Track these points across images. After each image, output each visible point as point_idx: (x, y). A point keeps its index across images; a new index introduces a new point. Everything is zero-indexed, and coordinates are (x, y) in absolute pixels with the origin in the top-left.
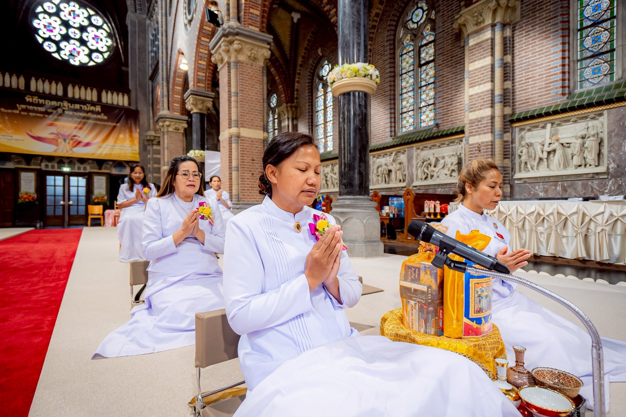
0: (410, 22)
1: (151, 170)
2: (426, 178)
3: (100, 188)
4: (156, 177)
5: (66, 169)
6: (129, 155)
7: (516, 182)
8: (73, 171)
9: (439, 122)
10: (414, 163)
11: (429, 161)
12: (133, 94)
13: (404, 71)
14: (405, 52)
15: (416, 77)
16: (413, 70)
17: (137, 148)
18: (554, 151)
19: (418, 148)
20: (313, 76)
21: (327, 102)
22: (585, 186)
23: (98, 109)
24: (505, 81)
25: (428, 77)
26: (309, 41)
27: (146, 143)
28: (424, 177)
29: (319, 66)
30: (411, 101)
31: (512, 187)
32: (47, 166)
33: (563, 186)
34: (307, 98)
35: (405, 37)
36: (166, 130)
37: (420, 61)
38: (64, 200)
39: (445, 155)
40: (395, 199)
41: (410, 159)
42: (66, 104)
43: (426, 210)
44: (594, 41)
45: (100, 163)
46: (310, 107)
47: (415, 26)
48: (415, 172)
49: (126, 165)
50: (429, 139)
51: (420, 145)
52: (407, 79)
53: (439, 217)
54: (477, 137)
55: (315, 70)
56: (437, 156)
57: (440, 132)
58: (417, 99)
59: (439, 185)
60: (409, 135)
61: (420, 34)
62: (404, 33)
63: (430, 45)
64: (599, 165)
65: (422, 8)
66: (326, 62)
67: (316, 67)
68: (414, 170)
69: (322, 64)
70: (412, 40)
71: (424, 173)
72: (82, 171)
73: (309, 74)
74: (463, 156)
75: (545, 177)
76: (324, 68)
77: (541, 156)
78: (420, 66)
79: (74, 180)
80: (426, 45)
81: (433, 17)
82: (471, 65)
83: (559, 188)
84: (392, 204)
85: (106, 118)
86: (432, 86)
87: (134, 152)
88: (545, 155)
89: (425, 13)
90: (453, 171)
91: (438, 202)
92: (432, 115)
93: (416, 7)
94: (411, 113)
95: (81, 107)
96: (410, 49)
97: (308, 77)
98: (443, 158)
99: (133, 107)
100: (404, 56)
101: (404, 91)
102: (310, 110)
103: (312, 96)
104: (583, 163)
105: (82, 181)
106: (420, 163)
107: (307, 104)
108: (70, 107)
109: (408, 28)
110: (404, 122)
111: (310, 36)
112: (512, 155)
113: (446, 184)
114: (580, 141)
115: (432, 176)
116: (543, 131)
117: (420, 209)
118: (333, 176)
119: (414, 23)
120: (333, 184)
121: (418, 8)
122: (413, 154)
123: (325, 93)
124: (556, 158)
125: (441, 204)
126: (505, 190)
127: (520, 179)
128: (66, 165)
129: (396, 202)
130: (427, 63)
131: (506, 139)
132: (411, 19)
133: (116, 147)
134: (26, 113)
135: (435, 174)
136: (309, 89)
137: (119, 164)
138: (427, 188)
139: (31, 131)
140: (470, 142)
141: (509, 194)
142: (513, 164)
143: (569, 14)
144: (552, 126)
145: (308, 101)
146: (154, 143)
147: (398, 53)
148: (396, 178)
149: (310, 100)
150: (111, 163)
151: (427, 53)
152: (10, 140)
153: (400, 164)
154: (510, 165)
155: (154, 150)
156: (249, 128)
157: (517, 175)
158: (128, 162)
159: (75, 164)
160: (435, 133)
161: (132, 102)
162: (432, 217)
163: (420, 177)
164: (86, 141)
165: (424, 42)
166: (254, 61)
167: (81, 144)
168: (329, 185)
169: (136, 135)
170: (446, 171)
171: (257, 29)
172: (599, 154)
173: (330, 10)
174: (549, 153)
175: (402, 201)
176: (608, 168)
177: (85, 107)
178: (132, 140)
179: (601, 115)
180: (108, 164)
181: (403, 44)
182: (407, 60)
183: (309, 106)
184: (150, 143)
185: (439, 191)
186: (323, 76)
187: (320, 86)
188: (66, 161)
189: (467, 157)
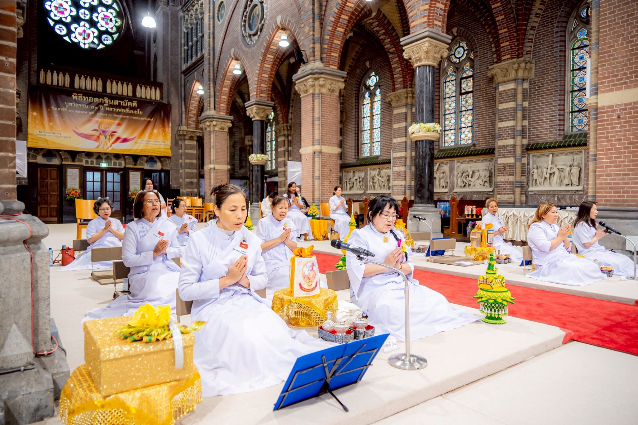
0: (453, 56)
1: (183, 165)
2: (464, 186)
3: (135, 183)
4: (187, 173)
5: (104, 165)
6: (162, 150)
7: (530, 193)
8: (110, 166)
9: (476, 142)
10: (455, 173)
11: (467, 173)
12: (165, 88)
13: (447, 96)
14: (448, 80)
15: (457, 102)
16: (455, 96)
17: (169, 143)
18: (554, 173)
19: (459, 162)
20: (360, 85)
21: (374, 111)
22: (571, 198)
23: (135, 104)
24: (523, 120)
25: (467, 104)
26: (357, 52)
27: (177, 137)
28: (463, 185)
29: (366, 76)
30: (453, 121)
31: (526, 196)
32: (87, 162)
33: (558, 197)
34: (354, 105)
35: (449, 68)
36: (212, 129)
37: (461, 90)
38: (101, 196)
39: (480, 169)
40: (442, 203)
41: (452, 170)
42: (106, 100)
43: (466, 213)
44: (580, 101)
45: (136, 158)
46: (357, 113)
47: (457, 61)
48: (455, 181)
49: (158, 160)
50: (468, 155)
51: (461, 159)
52: (450, 103)
53: (475, 217)
54: (503, 159)
55: (361, 80)
56: (473, 169)
57: (476, 150)
58: (458, 121)
59: (474, 192)
60: (451, 150)
61: (461, 69)
62: (448, 65)
63: (469, 79)
64: (579, 185)
65: (463, 47)
66: (373, 73)
67: (363, 77)
68: (455, 179)
69: (369, 75)
70: (455, 72)
71: (463, 182)
72: (118, 166)
73: (355, 82)
74: (493, 171)
75: (547, 191)
76: (371, 79)
77: (546, 176)
78: (461, 94)
79: (110, 175)
80: (466, 78)
81: (472, 56)
82: (500, 105)
83: (556, 199)
84: (440, 207)
85: (141, 113)
86: (470, 112)
87: (167, 147)
88: (548, 176)
89: (466, 52)
90: (485, 182)
91: (474, 206)
92: (470, 135)
93: (458, 46)
94: (453, 131)
95: (119, 103)
96: (453, 79)
97: (355, 86)
98: (479, 171)
99: (165, 101)
100: (448, 83)
101: (447, 112)
102: (357, 116)
103: (358, 103)
104: (570, 183)
105: (117, 177)
106: (460, 174)
107: (354, 111)
108: (110, 103)
109: (451, 62)
110: (447, 138)
111: (358, 49)
112: (528, 173)
113: (480, 192)
114: (568, 168)
115: (469, 185)
116: (547, 158)
117: (462, 212)
118: (380, 178)
119: (456, 57)
120: (380, 186)
121: (460, 47)
122: (454, 166)
123: (372, 102)
124: (555, 178)
125: (476, 208)
126: (522, 199)
127: (532, 191)
128: (104, 161)
129: (442, 206)
130: (467, 93)
131: (523, 162)
132: (454, 54)
133: (150, 143)
134: (72, 111)
135: (472, 184)
136: (356, 97)
137: (151, 159)
138: (465, 194)
139: (76, 128)
140: (499, 163)
141: (524, 202)
142: (528, 180)
143: (565, 80)
144: (553, 156)
145: (354, 107)
146: (187, 137)
147: (442, 80)
148: (440, 185)
149: (357, 107)
150: (145, 158)
151: (467, 85)
152: (59, 137)
153: (443, 173)
154: (525, 181)
155: (185, 145)
156: (329, 145)
157: (531, 189)
158: (159, 158)
159: (111, 159)
160: (472, 151)
161: (164, 96)
162: (470, 217)
163: (459, 185)
164: (124, 136)
165: (465, 75)
166: (332, 92)
167: (120, 140)
168: (376, 187)
169: (169, 130)
170: (480, 181)
171: (336, 68)
172: (579, 178)
173: (385, 39)
174: (551, 174)
175: (447, 205)
176: (584, 187)
177: (124, 102)
178: (165, 136)
179: (581, 152)
180: (142, 160)
181: (447, 73)
182: (450, 87)
183: (355, 112)
184: (182, 137)
185: (475, 198)
186: (370, 86)
187: (367, 95)
188: (104, 157)
189: (496, 173)
